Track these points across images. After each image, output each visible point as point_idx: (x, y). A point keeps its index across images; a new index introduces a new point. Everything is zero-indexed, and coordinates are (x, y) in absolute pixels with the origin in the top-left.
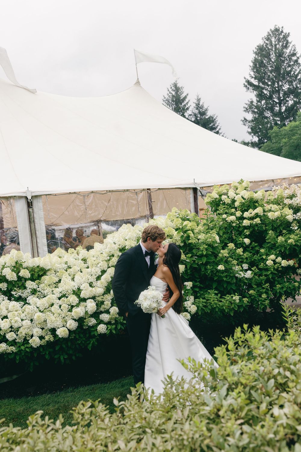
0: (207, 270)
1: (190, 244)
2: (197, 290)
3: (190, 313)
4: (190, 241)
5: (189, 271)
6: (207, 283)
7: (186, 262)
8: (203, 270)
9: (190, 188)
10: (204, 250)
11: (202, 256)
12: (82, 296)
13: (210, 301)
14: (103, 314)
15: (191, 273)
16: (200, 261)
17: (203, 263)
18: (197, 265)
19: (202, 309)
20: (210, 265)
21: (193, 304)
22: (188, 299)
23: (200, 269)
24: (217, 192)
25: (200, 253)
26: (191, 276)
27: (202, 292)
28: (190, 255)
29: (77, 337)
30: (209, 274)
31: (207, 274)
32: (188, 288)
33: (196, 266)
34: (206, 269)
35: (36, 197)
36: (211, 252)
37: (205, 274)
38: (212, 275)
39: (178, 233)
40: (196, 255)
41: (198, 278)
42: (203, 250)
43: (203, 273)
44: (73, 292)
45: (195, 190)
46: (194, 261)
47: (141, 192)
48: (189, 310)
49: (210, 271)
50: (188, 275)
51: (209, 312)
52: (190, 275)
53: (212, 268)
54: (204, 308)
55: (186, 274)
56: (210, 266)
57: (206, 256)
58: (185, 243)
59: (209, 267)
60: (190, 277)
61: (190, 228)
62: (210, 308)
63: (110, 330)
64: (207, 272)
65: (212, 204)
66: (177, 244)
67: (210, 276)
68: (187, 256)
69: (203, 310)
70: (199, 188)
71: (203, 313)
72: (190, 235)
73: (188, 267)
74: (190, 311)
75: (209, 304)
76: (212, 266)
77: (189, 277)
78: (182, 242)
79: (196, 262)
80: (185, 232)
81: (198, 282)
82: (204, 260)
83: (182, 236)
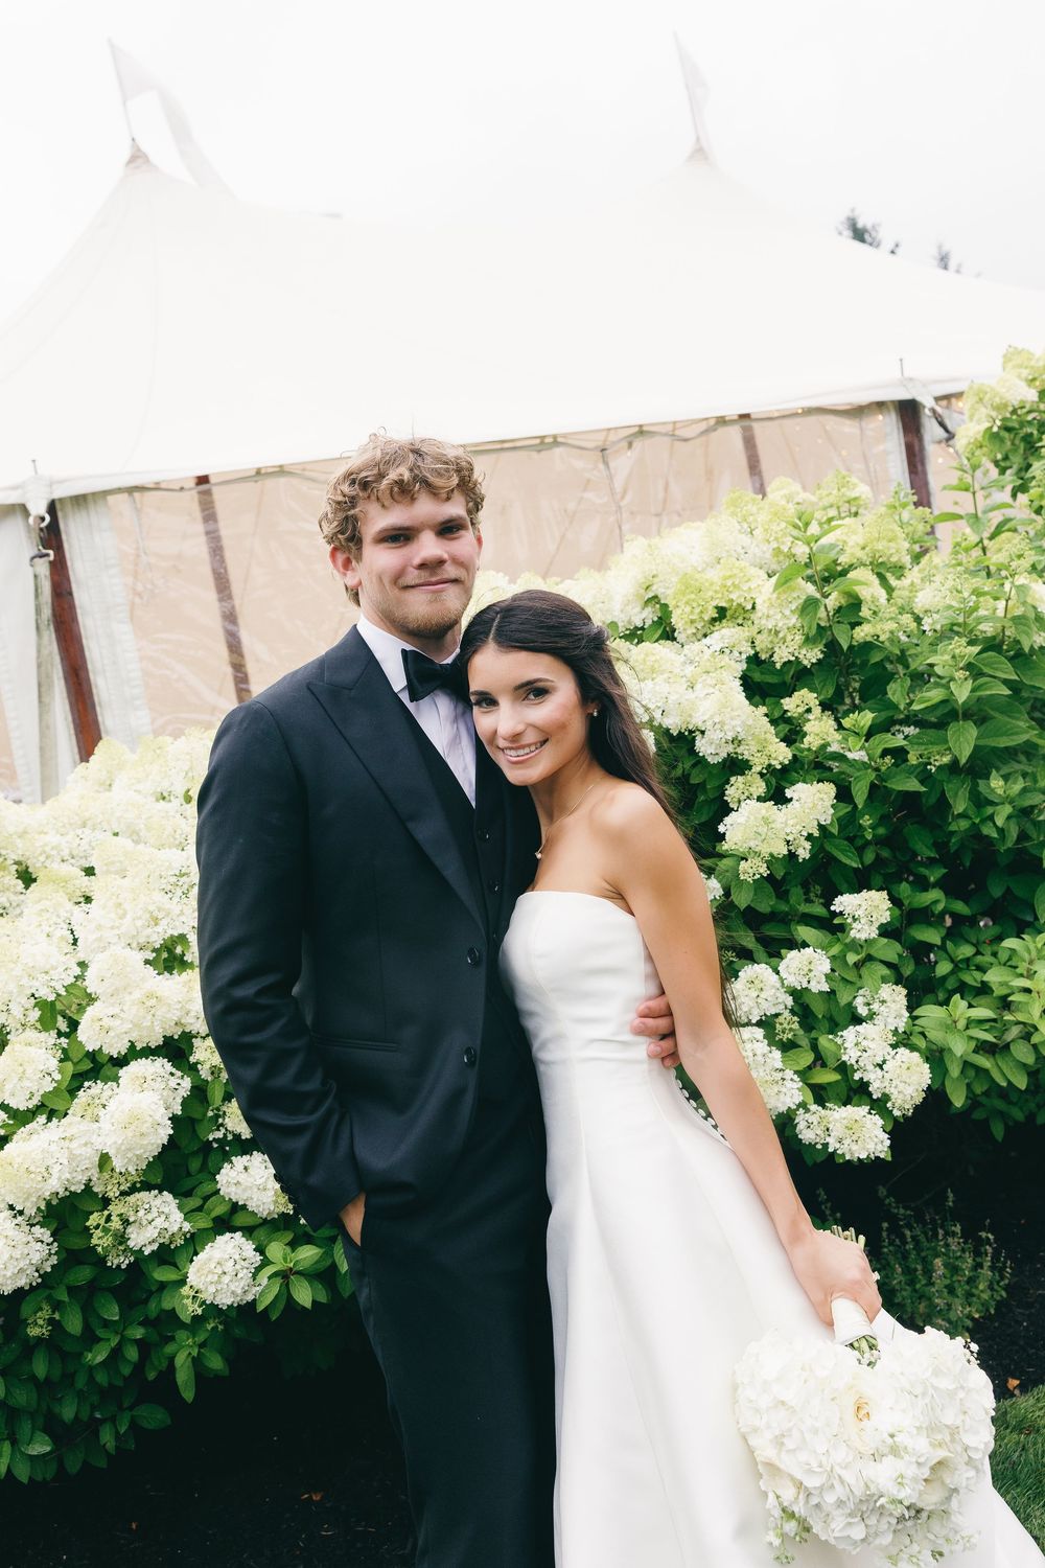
0: (992, 803)
1: (867, 647)
2: (932, 936)
3: (880, 1105)
4: (862, 633)
5: (866, 821)
6: (997, 891)
7: (845, 768)
8: (960, 805)
9: (880, 406)
10: (960, 674)
11: (944, 717)
12: (89, 1036)
13: (1021, 1017)
14: (240, 1161)
15: (881, 831)
16: (935, 749)
17: (955, 761)
18: (922, 782)
19: (966, 1065)
20: (1005, 770)
21: (903, 1040)
22: (863, 1011)
23: (943, 805)
24: (1025, 373)
25: (934, 695)
26: (885, 853)
27: (966, 951)
28: (866, 718)
29: (74, 1324)
30: (1001, 831)
31: (989, 831)
32: (863, 931)
33: (913, 785)
34: (980, 801)
35: (80, 501)
36: (1006, 682)
37: (975, 834)
38: (1023, 836)
39: (777, 587)
40: (911, 719)
41: (931, 862)
42: (952, 679)
43: (964, 824)
44: (37, 1013)
45: (909, 412)
46: (899, 754)
47: (630, 445)
48: (876, 1090)
49: (1007, 809)
50: (860, 850)
51: (1022, 1083)
52: (879, 841)
53: (1024, 790)
54: (984, 1062)
55: (851, 840)
56: (1006, 778)
57: (977, 713)
58: (832, 647)
59: (996, 783)
60: (878, 859)
61: (861, 554)
62: (1030, 1060)
63: (285, 1276)
64: (991, 818)
65: (1002, 440)
66: (782, 656)
67: (1010, 844)
68: (846, 722)
69: (981, 1072)
70: (927, 402)
71: (978, 1089)
72: (864, 593)
73: (860, 794)
74: (886, 1098)
75: (1015, 1031)
76: (1025, 775)
77: (869, 857)
78: (809, 640)
79: (913, 759)
80: (831, 575)
81: (934, 886)
82: (964, 741)
83: (810, 605)
